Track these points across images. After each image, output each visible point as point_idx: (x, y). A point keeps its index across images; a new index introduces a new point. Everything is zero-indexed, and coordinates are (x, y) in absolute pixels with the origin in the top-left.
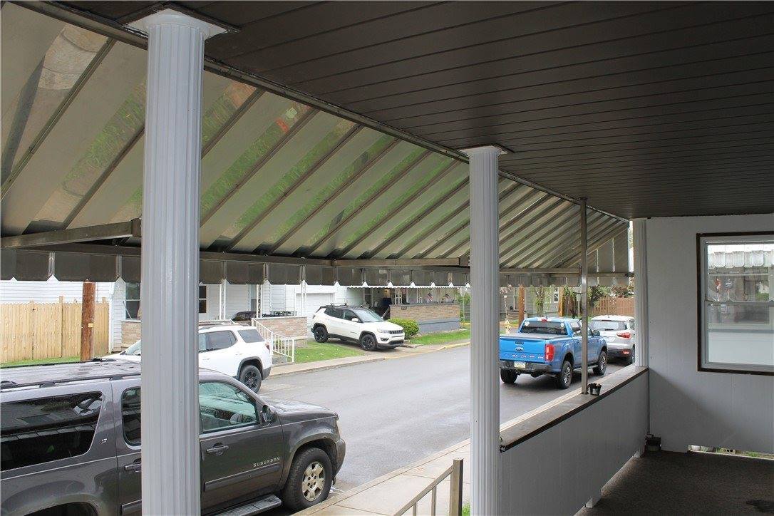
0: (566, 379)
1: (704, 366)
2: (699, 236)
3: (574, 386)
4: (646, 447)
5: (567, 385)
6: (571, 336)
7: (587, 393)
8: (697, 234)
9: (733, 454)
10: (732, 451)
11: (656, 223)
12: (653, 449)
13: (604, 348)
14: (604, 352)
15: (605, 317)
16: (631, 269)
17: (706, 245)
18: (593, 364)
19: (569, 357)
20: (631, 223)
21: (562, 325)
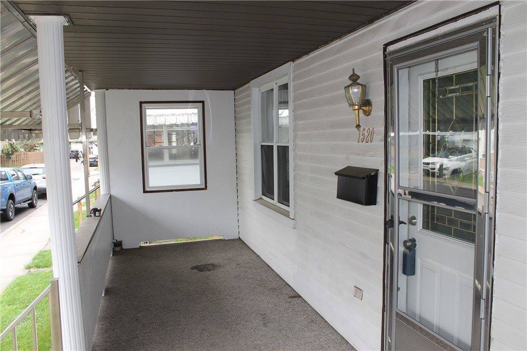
0: (10, 213)
1: (147, 189)
2: (141, 103)
3: (17, 218)
4: (113, 249)
5: (12, 217)
6: (11, 181)
7: (91, 216)
8: (140, 102)
9: (148, 245)
10: (147, 243)
11: (112, 93)
12: (118, 249)
13: (35, 188)
14: (35, 191)
15: (32, 166)
16: (94, 126)
17: (146, 109)
18: (28, 200)
19: (12, 197)
20: (93, 93)
21: (3, 173)
